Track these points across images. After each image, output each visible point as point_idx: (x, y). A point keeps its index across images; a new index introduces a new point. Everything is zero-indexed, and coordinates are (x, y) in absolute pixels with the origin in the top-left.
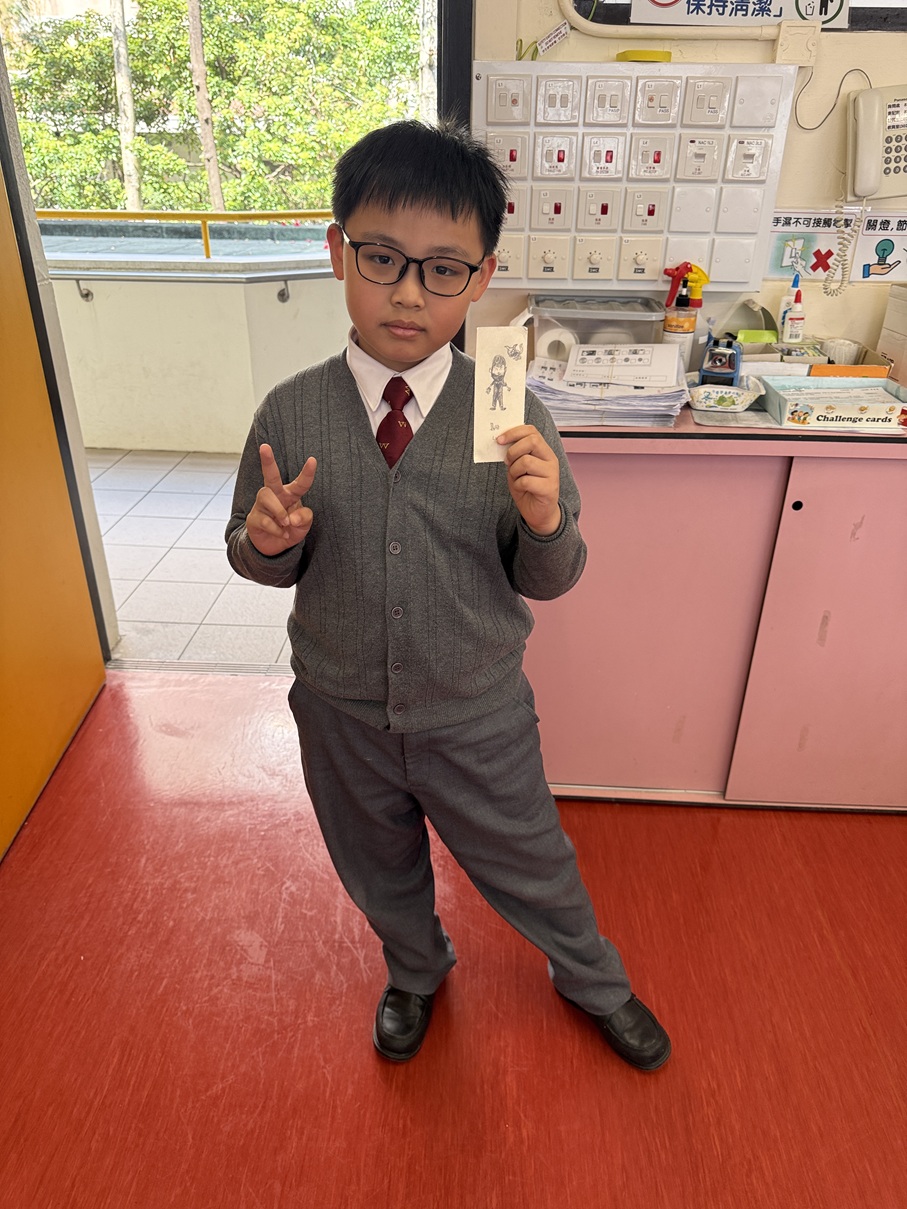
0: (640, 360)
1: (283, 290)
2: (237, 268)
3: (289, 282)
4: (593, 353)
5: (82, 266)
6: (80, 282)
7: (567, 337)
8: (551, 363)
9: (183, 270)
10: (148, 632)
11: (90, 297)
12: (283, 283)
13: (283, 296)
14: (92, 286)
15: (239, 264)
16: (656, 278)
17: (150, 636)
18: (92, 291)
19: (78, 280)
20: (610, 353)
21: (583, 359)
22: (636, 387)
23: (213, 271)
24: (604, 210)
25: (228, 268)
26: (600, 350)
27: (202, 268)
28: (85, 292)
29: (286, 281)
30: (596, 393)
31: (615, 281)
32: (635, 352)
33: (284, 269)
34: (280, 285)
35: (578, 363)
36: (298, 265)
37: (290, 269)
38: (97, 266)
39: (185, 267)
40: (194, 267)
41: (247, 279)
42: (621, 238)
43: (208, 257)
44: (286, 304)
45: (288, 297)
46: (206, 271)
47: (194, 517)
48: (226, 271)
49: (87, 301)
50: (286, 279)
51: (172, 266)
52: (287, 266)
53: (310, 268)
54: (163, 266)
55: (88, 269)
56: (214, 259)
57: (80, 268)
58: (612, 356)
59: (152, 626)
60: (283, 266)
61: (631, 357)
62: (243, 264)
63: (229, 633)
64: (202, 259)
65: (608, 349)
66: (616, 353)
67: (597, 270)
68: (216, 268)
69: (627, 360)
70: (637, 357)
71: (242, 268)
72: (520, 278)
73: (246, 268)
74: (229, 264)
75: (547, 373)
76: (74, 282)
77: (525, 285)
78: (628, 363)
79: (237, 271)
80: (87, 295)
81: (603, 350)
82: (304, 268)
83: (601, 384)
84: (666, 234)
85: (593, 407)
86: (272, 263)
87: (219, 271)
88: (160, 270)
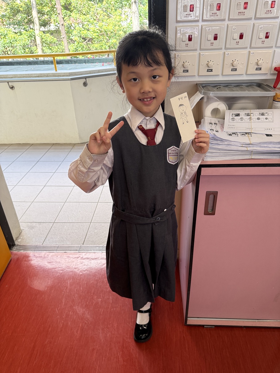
0: (266, 119)
1: (85, 82)
2: (67, 74)
3: (87, 79)
4: (238, 115)
5: (9, 77)
6: (9, 83)
7: (222, 106)
8: (214, 120)
9: (47, 76)
10: (32, 228)
11: (13, 88)
12: (85, 79)
13: (85, 84)
14: (14, 84)
15: (68, 73)
16: (267, 73)
17: (33, 229)
18: (14, 86)
19: (8, 82)
20: (248, 115)
21: (233, 118)
22: (267, 135)
23: (58, 76)
24: (241, 37)
25: (64, 75)
26: (242, 113)
27: (54, 75)
28: (12, 86)
29: (86, 79)
30: (245, 139)
31: (245, 75)
32: (263, 114)
33: (85, 74)
34: (84, 80)
35: (230, 121)
36: (90, 72)
37: (87, 74)
38: (15, 76)
39: (47, 75)
40: (51, 75)
41: (71, 78)
42: (249, 52)
43: (56, 71)
44: (86, 87)
45: (87, 84)
46: (56, 76)
47: (54, 172)
48: (63, 76)
49: (13, 90)
50: (86, 78)
51: (43, 75)
52: (86, 73)
53: (95, 73)
54: (40, 75)
55: (12, 78)
56: (59, 71)
57: (9, 78)
58: (250, 117)
59: (34, 224)
60: (84, 73)
61: (261, 117)
62: (70, 73)
63: (65, 227)
64: (54, 72)
65: (247, 113)
66: (252, 115)
67: (236, 70)
68: (59, 75)
69: (258, 119)
70: (264, 117)
71: (69, 74)
72: (195, 76)
73: (71, 74)
74: (64, 73)
75: (213, 127)
76: (7, 83)
77: (197, 79)
78: (260, 121)
79: (67, 76)
80: (12, 88)
81: (244, 113)
82: (93, 73)
83: (246, 133)
84: (274, 49)
85: (245, 149)
86: (80, 72)
87: (61, 76)
88: (38, 77)
